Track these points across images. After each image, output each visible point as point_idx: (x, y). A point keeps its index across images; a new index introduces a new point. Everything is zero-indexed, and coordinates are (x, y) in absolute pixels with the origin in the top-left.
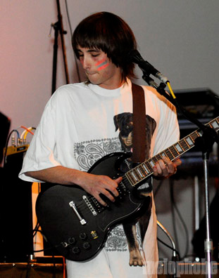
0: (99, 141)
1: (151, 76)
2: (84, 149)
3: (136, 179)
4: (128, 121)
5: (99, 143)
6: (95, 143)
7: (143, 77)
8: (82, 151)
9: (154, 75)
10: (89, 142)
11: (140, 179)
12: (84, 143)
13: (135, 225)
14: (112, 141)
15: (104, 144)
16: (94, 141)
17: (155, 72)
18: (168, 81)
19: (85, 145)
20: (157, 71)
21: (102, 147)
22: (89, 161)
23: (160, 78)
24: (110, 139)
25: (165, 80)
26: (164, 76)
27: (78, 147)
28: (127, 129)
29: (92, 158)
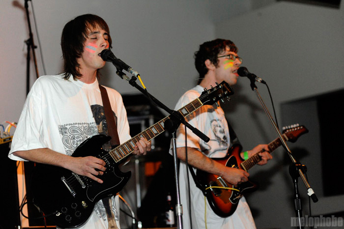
0: (80, 124)
1: (124, 71)
2: (67, 131)
3: (119, 156)
4: (100, 112)
5: (80, 126)
6: (77, 125)
7: (117, 72)
8: (66, 133)
9: (127, 70)
10: (71, 124)
11: (122, 157)
12: (67, 125)
13: (111, 198)
14: (90, 125)
15: (84, 127)
16: (76, 124)
17: (127, 68)
18: (138, 75)
19: (68, 127)
20: (128, 67)
21: (82, 130)
22: (72, 141)
23: (131, 73)
24: (88, 124)
25: (136, 74)
26: (135, 71)
27: (62, 129)
28: (98, 118)
29: (74, 139)
